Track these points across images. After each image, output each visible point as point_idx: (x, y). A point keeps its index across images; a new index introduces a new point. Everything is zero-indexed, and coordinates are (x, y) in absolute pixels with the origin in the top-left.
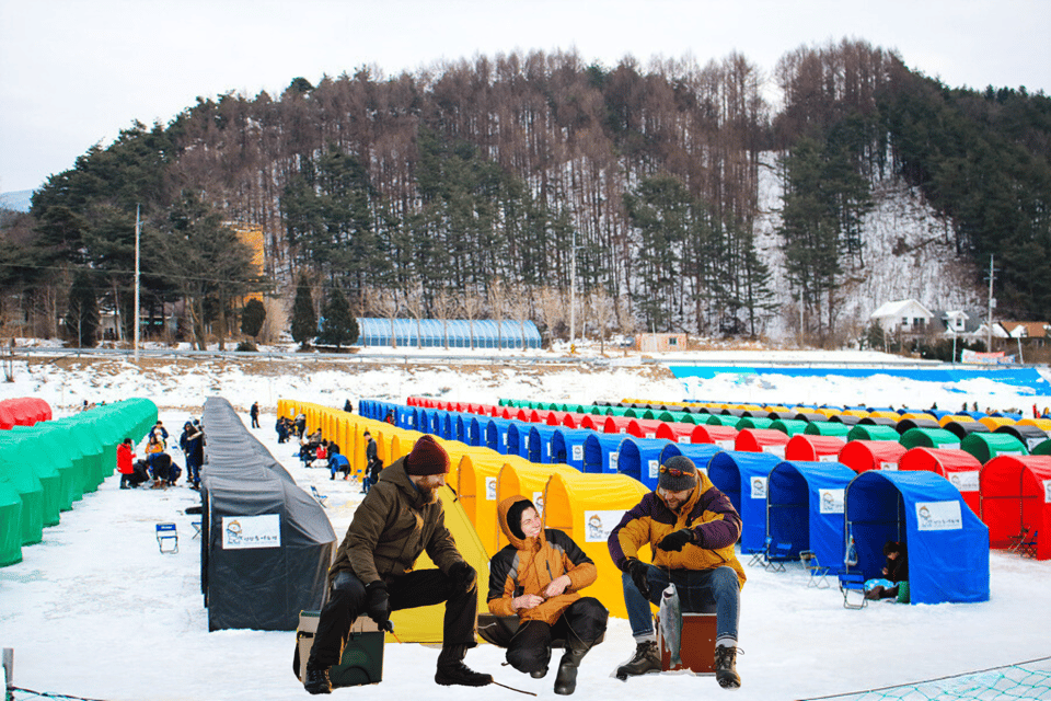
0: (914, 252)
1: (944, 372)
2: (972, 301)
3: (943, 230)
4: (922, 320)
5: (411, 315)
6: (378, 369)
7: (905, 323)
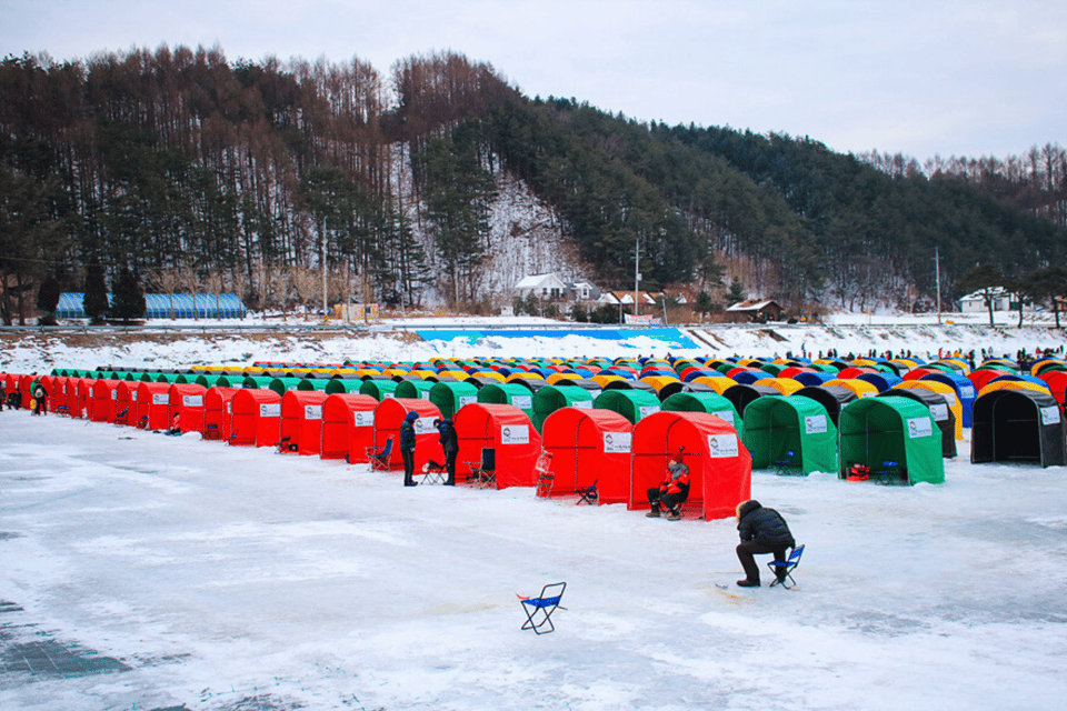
0: (527, 234)
1: (615, 332)
2: (578, 275)
3: (548, 217)
4: (558, 290)
5: (187, 289)
6: (184, 339)
7: (545, 293)
